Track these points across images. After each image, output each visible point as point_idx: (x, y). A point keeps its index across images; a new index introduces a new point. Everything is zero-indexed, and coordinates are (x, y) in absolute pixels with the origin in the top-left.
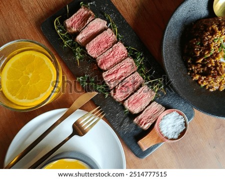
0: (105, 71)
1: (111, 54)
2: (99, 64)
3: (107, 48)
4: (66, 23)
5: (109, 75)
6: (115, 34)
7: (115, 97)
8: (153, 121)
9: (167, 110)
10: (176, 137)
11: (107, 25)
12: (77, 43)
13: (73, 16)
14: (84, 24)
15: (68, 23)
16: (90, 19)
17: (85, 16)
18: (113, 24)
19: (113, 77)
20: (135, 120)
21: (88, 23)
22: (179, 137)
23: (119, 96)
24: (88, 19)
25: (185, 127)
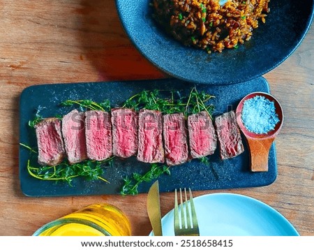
0: (137, 153)
1: (120, 132)
2: (122, 156)
3: (109, 132)
4: (42, 161)
5: (144, 153)
6: (98, 108)
7: (177, 163)
8: (239, 137)
9: (237, 109)
10: (277, 121)
11: (79, 111)
12: (76, 164)
13: (39, 146)
14: (58, 139)
15: (43, 158)
16: (57, 128)
17: (49, 131)
18: (82, 103)
19: (150, 148)
20: (223, 157)
21: (60, 134)
22: (280, 117)
23: (180, 158)
24: (56, 131)
25: (273, 103)
